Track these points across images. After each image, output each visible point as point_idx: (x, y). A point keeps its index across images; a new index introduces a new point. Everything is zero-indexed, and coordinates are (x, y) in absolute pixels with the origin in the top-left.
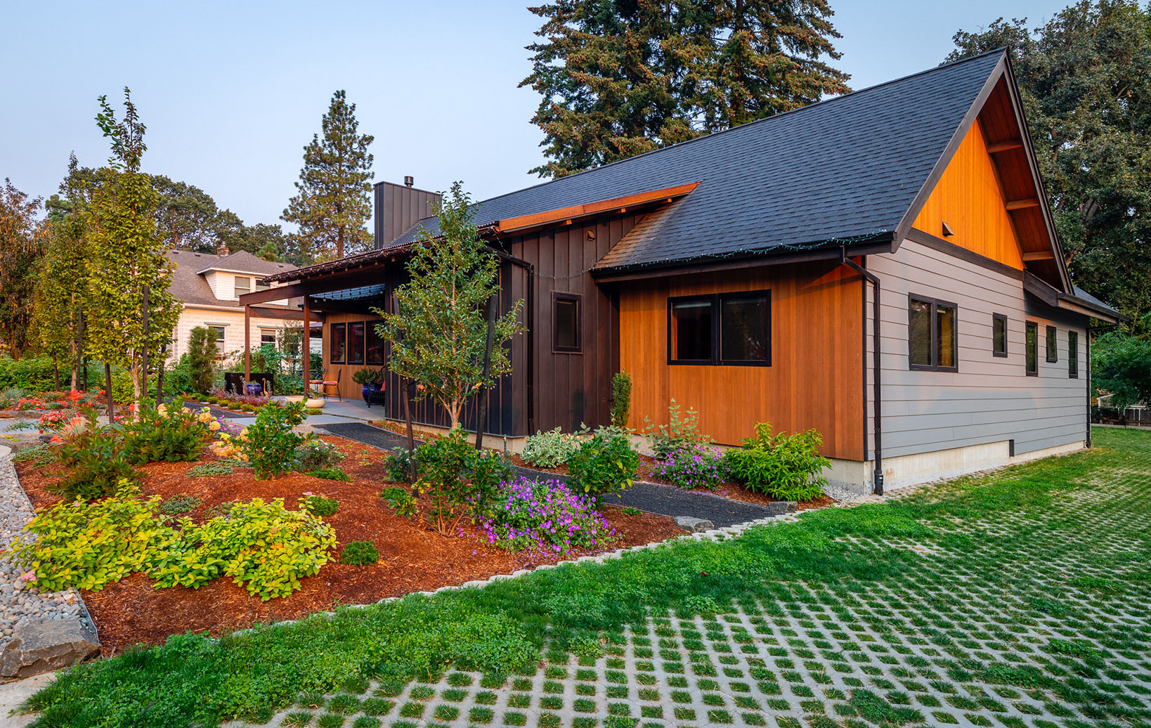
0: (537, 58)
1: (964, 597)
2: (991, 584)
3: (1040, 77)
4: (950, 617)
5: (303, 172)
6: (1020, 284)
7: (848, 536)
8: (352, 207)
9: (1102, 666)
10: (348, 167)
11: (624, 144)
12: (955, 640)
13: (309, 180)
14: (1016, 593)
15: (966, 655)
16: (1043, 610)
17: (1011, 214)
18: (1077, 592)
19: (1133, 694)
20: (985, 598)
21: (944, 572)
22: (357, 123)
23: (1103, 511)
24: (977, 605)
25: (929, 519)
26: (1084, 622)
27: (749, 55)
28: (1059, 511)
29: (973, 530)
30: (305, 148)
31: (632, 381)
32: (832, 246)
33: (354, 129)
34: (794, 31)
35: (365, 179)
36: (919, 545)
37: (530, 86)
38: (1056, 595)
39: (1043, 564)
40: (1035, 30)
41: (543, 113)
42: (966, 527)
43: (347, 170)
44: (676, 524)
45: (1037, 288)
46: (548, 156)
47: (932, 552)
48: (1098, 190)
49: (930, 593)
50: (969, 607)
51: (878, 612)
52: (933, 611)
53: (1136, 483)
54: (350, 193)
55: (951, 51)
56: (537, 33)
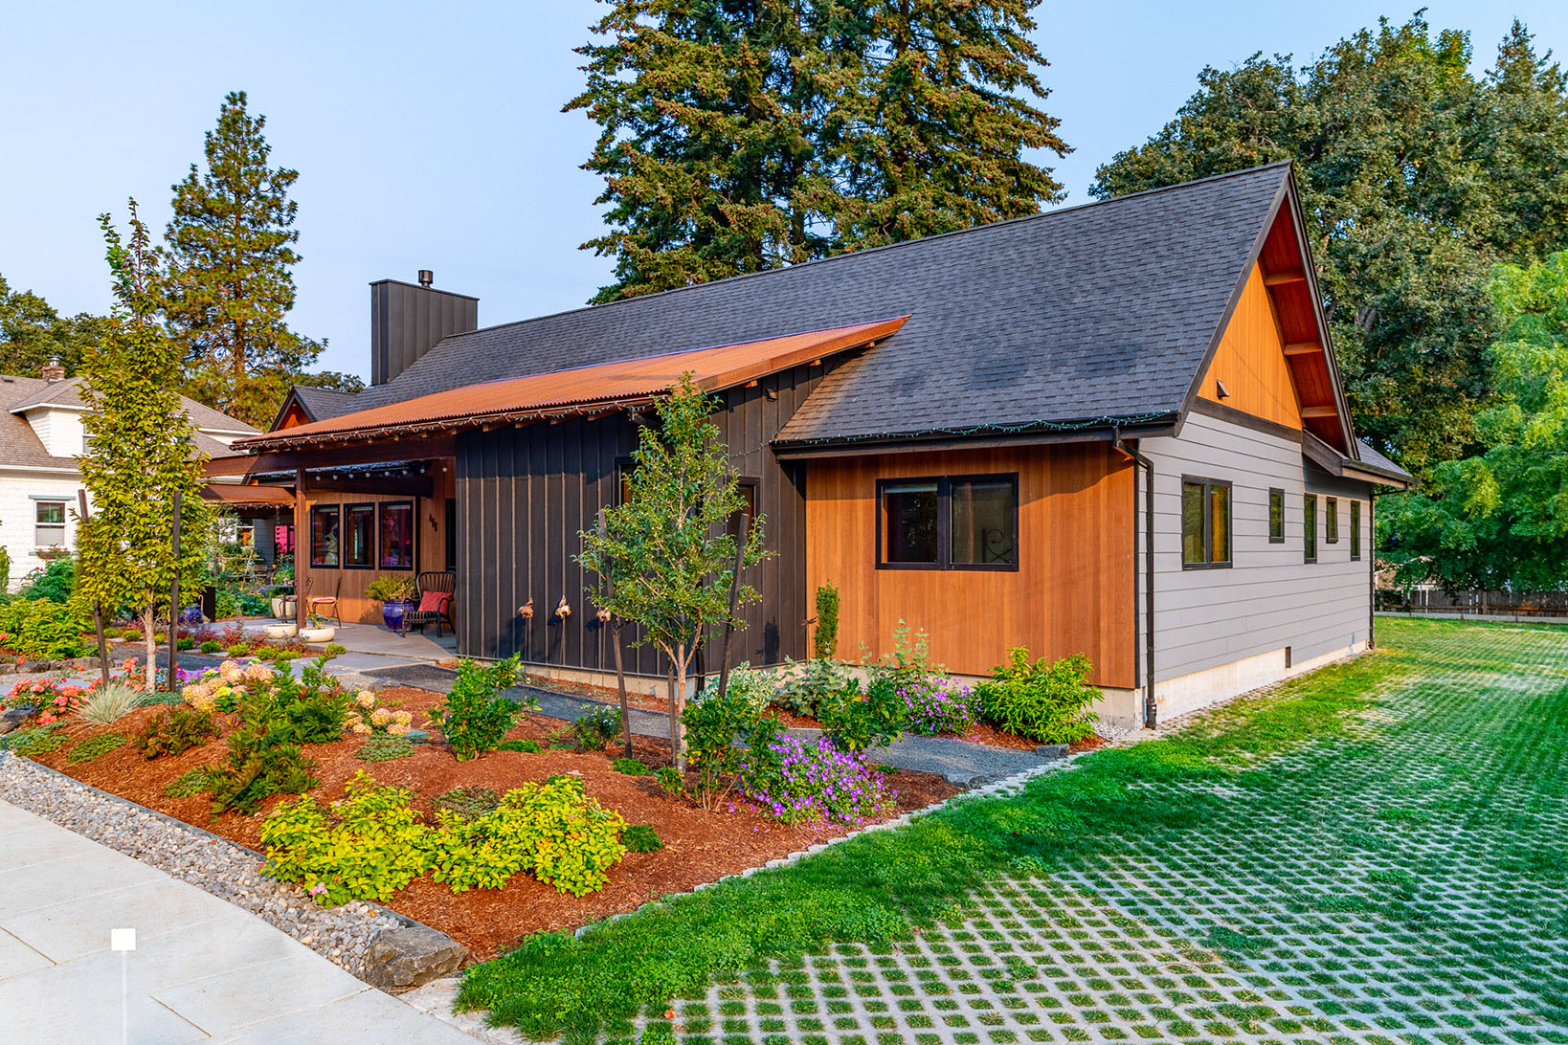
0: (592, 68)
1: (1280, 838)
2: (1302, 823)
3: (1308, 137)
4: (1273, 858)
5: (172, 230)
6: (1298, 447)
7: (1140, 782)
8: (260, 290)
9: (1417, 891)
10: (252, 221)
11: (740, 214)
12: (1284, 879)
13: (181, 242)
14: (1329, 831)
15: (1296, 891)
16: (1358, 845)
17: (1289, 359)
18: (1386, 825)
19: (1445, 911)
20: (1300, 837)
21: (1252, 814)
22: (268, 148)
23: (1397, 734)
24: (1295, 845)
25: (1217, 755)
26: (1396, 853)
27: (921, 87)
28: (1354, 737)
29: (1267, 765)
30: (174, 188)
31: (839, 596)
32: (1104, 426)
33: (263, 157)
34: (984, 55)
35: (281, 243)
36: (1217, 787)
37: (582, 112)
38: (1367, 830)
39: (1348, 799)
40: (1302, 69)
41: (603, 155)
42: (1259, 763)
43: (250, 226)
44: (947, 781)
45: (1318, 453)
46: (610, 223)
47: (1235, 794)
48: (1380, 297)
49: (1246, 836)
50: (1288, 848)
51: (1203, 859)
52: (1255, 854)
53: (1429, 695)
54: (255, 266)
55: (1195, 93)
56: (593, 29)
